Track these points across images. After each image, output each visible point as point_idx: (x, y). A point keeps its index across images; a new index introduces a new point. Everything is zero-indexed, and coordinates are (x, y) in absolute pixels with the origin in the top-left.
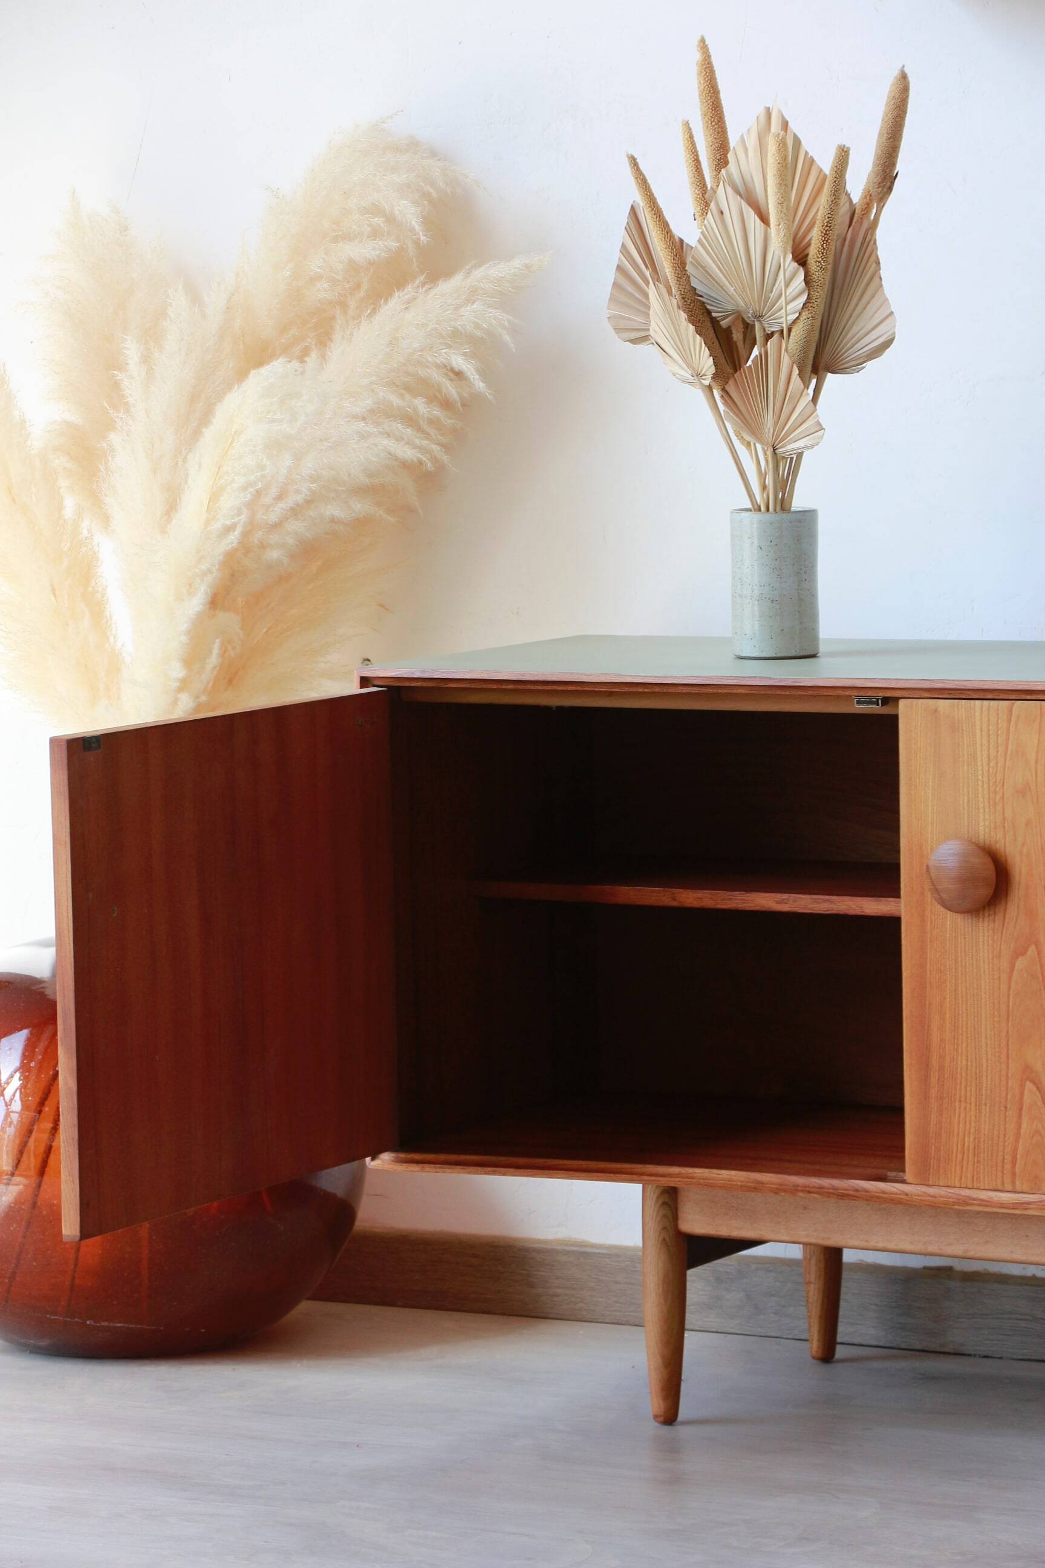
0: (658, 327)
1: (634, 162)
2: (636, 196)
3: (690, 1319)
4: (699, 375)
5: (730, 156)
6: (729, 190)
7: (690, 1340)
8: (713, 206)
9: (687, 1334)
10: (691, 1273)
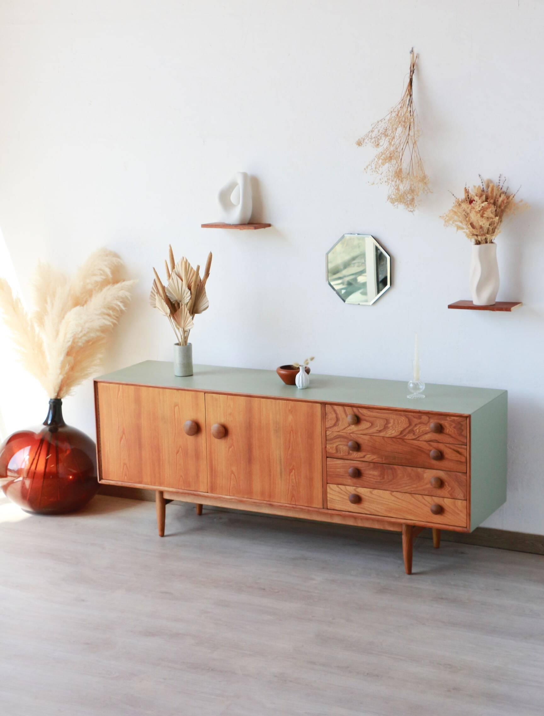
0: (158, 304)
1: (154, 269)
2: (155, 277)
4: (167, 314)
5: (175, 267)
6: (175, 274)
8: (171, 277)
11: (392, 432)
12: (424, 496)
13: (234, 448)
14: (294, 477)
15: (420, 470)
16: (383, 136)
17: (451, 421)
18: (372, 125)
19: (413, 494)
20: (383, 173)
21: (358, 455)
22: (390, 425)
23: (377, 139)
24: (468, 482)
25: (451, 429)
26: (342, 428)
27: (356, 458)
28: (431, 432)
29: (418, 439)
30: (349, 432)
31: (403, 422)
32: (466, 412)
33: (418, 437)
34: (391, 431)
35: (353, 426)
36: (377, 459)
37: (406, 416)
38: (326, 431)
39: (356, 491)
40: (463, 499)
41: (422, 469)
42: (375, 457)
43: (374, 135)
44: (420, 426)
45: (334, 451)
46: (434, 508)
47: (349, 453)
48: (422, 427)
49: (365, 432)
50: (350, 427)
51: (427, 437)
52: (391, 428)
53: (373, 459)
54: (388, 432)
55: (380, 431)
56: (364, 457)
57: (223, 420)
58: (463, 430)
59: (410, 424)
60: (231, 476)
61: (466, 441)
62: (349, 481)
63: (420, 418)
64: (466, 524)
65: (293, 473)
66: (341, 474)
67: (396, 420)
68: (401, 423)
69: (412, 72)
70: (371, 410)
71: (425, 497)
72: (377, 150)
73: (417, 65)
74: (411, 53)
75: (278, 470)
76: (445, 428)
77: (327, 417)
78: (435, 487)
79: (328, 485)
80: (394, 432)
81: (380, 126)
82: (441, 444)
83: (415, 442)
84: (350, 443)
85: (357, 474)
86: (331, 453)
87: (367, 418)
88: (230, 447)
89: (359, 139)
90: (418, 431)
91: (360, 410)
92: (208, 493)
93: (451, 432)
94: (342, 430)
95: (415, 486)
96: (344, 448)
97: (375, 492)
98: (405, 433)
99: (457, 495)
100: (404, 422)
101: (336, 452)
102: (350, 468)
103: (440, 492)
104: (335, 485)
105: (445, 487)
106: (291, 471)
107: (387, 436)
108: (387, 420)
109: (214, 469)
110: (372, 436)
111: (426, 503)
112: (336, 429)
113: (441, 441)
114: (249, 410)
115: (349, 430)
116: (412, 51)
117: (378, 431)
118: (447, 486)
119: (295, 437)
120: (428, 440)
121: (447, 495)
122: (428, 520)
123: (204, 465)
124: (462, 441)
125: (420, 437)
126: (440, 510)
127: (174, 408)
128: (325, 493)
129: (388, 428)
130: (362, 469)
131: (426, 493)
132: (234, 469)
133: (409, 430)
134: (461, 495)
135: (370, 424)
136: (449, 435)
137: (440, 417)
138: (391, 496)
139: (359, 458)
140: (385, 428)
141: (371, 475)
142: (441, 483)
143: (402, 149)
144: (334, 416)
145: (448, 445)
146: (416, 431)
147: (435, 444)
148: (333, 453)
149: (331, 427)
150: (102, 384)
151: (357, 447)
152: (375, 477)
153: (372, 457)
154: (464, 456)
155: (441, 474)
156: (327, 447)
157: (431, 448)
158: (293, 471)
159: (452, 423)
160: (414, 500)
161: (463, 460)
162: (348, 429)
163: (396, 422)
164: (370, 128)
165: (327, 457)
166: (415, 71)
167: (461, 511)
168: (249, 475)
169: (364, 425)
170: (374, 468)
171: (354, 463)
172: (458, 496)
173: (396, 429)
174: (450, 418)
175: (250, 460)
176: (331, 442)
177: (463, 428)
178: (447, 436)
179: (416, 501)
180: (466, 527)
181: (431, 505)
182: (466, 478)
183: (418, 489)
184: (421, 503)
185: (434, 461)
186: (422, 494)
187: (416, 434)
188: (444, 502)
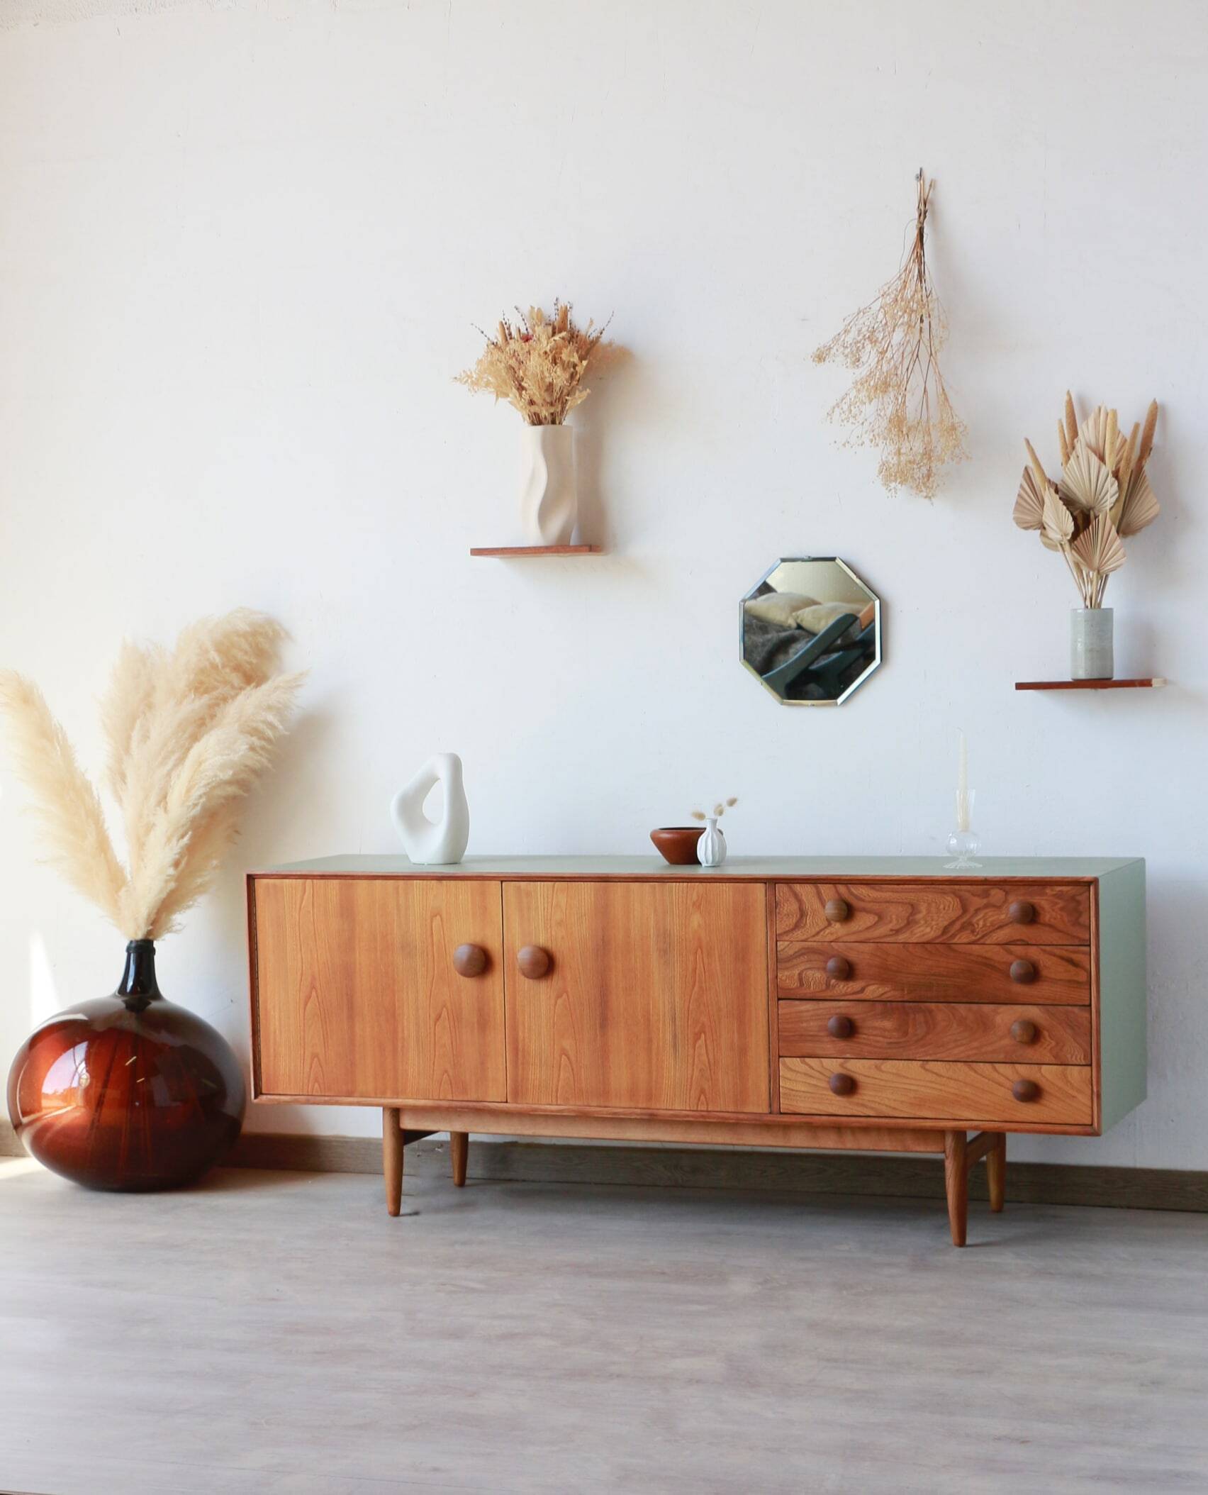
3: (405, 1170)
7: (405, 1178)
9: (404, 1178)
10: (406, 1149)
11: (925, 931)
12: (997, 1066)
13: (568, 996)
14: (703, 1051)
15: (987, 1008)
16: (867, 342)
17: (1054, 895)
18: (844, 320)
19: (972, 1062)
20: (866, 420)
21: (848, 988)
22: (919, 916)
23: (854, 349)
24: (1095, 1026)
25: (1054, 914)
26: (814, 931)
27: (844, 995)
28: (1011, 923)
29: (982, 941)
30: (827, 939)
31: (949, 907)
32: (1087, 874)
33: (983, 936)
34: (922, 929)
35: (838, 925)
36: (889, 994)
37: (954, 893)
38: (777, 941)
39: (846, 1068)
40: (1083, 1063)
41: (993, 1006)
42: (887, 989)
43: (849, 339)
44: (986, 913)
45: (796, 984)
46: (1020, 1089)
47: (828, 985)
48: (990, 914)
49: (862, 937)
50: (830, 928)
51: (1002, 935)
52: (922, 922)
53: (883, 994)
54: (916, 931)
55: (897, 932)
56: (862, 990)
57: (542, 940)
58: (1080, 914)
59: (965, 910)
60: (561, 1060)
61: (1087, 937)
62: (830, 1046)
63: (986, 894)
64: (1090, 1118)
65: (701, 1042)
66: (811, 1033)
67: (934, 905)
68: (944, 909)
69: (923, 214)
70: (877, 887)
71: (1000, 1067)
72: (854, 373)
73: (932, 204)
74: (918, 178)
75: (669, 1037)
76: (1042, 912)
77: (779, 910)
78: (1021, 1042)
79: (781, 1059)
80: (928, 930)
81: (861, 322)
82: (1035, 947)
83: (975, 947)
84: (831, 964)
85: (848, 1029)
86: (789, 989)
87: (868, 906)
88: (559, 996)
89: (819, 349)
90: (981, 923)
91: (854, 889)
92: (507, 1102)
93: (1055, 919)
94: (814, 936)
95: (975, 1044)
96: (816, 977)
97: (888, 1065)
98: (953, 931)
99: (1069, 1056)
100: (951, 906)
101: (799, 985)
102: (830, 1019)
103: (1031, 1053)
104: (798, 1059)
105: (1043, 1040)
106: (697, 1037)
107: (914, 940)
108: (912, 905)
109: (520, 1046)
110: (879, 944)
111: (1002, 1079)
112: (799, 934)
113: (1034, 942)
114: (603, 911)
115: (828, 934)
116: (920, 176)
117: (894, 932)
118: (1048, 1038)
119: (706, 960)
120: (1005, 942)
121: (1048, 1058)
122: (1008, 1117)
123: (498, 1041)
124: (1079, 938)
125: (986, 938)
126: (1032, 1093)
127: (432, 922)
128: (774, 1077)
129: (916, 922)
130: (856, 1017)
131: (1001, 1057)
132: (567, 1044)
133: (964, 923)
134: (1079, 1057)
135: (876, 919)
136: (1051, 926)
137: (1031, 889)
138: (923, 1071)
139: (850, 994)
140: (910, 923)
141: (876, 1028)
142: (1034, 1034)
143: (908, 369)
144: (795, 906)
145: (1048, 948)
146: (978, 925)
147: (1018, 949)
148: (792, 989)
149: (786, 933)
150: (265, 881)
151: (847, 971)
152: (887, 1033)
153: (880, 989)
154: (1086, 970)
155: (1034, 1013)
156: (779, 975)
157: (1011, 958)
158: (703, 1035)
159: (1056, 900)
160: (975, 1075)
161: (1082, 977)
162: (826, 933)
163: (933, 909)
164: (841, 328)
165: (779, 999)
166: (927, 214)
167: (1079, 1091)
168: (603, 1054)
169: (862, 921)
170: (884, 1015)
171: (839, 1007)
172: (1072, 1057)
173: (934, 923)
174: (1052, 890)
175: (604, 1022)
176: (788, 965)
177: (1081, 908)
178: (1047, 929)
179: (979, 1077)
180: (1092, 1125)
181: (1013, 1082)
182: (1087, 1015)
183: (983, 1050)
184: (989, 1080)
185: (1019, 985)
186: (992, 1061)
187: (977, 930)
188: (1042, 1074)
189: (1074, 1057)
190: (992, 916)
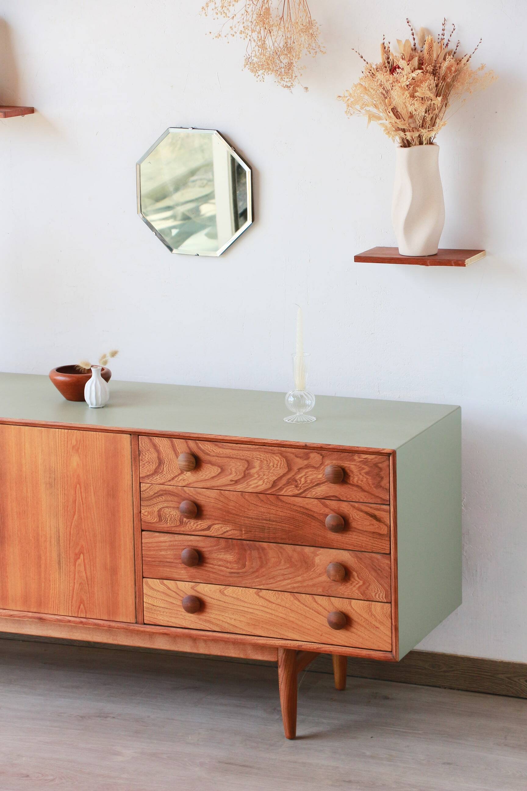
11: (258, 483)
12: (316, 597)
14: (82, 568)
15: (308, 551)
17: (360, 462)
19: (297, 593)
21: (197, 525)
22: (253, 471)
24: (393, 570)
25: (361, 477)
26: (170, 477)
27: (194, 531)
28: (327, 482)
29: (303, 495)
30: (181, 484)
31: (277, 464)
32: (388, 446)
33: (305, 491)
34: (255, 481)
35: (189, 474)
36: (231, 533)
37: (282, 454)
38: (140, 483)
40: (384, 600)
41: (312, 548)
42: (228, 528)
44: (307, 472)
45: (155, 520)
46: (334, 619)
47: (181, 522)
48: (310, 473)
49: (208, 484)
50: (183, 475)
51: (319, 491)
52: (256, 476)
53: (225, 533)
54: (250, 483)
55: (237, 482)
56: (209, 528)
58: (382, 478)
59: (289, 468)
61: (388, 497)
62: (183, 572)
63: (307, 457)
64: (390, 646)
65: (81, 561)
66: (169, 560)
67: (265, 462)
68: (274, 466)
70: (220, 444)
71: (318, 599)
76: (351, 474)
77: (142, 457)
78: (334, 579)
79: (145, 580)
80: (260, 483)
82: (345, 503)
83: (298, 499)
84: (184, 505)
85: (197, 559)
86: (150, 523)
87: (213, 459)
90: (303, 480)
91: (201, 445)
93: (362, 481)
94: (170, 481)
95: (299, 578)
96: (173, 514)
97: (230, 592)
98: (280, 485)
99: (373, 594)
100: (279, 464)
101: (158, 520)
102: (183, 549)
103: (343, 590)
104: (158, 580)
105: (352, 579)
106: (77, 557)
107: (250, 490)
108: (248, 462)
110: (221, 491)
111: (320, 609)
112: (158, 479)
113: (345, 499)
117: (233, 482)
118: (357, 579)
119: (84, 495)
120: (320, 497)
121: (357, 594)
122: (323, 639)
124: (381, 498)
125: (307, 492)
126: (344, 622)
128: (139, 595)
129: (252, 476)
131: (321, 591)
133: (289, 479)
134: (381, 594)
135: (220, 470)
136: (358, 486)
137: (343, 455)
138: (257, 597)
139: (200, 531)
140: (246, 475)
141: (220, 560)
142: (345, 574)
145: (356, 505)
146: (300, 480)
147: (333, 504)
148: (153, 523)
149: (148, 476)
151: (197, 511)
152: (229, 565)
153: (222, 528)
154: (386, 525)
155: (345, 557)
156: (142, 511)
157: (327, 510)
158: (82, 556)
159: (363, 466)
160: (298, 603)
161: (384, 530)
162: (180, 479)
163: (265, 466)
165: (143, 530)
167: (381, 623)
169: (208, 472)
170: (227, 549)
171: (191, 541)
172: (375, 595)
173: (265, 477)
174: (359, 457)
176: (150, 503)
177: (382, 474)
178: (355, 488)
179: (302, 605)
180: (391, 652)
181: (328, 612)
182: (389, 563)
183: (305, 584)
184: (310, 608)
185: (334, 533)
186: (312, 593)
187: (300, 485)
188: (352, 607)
189: (377, 595)
190: (312, 475)
